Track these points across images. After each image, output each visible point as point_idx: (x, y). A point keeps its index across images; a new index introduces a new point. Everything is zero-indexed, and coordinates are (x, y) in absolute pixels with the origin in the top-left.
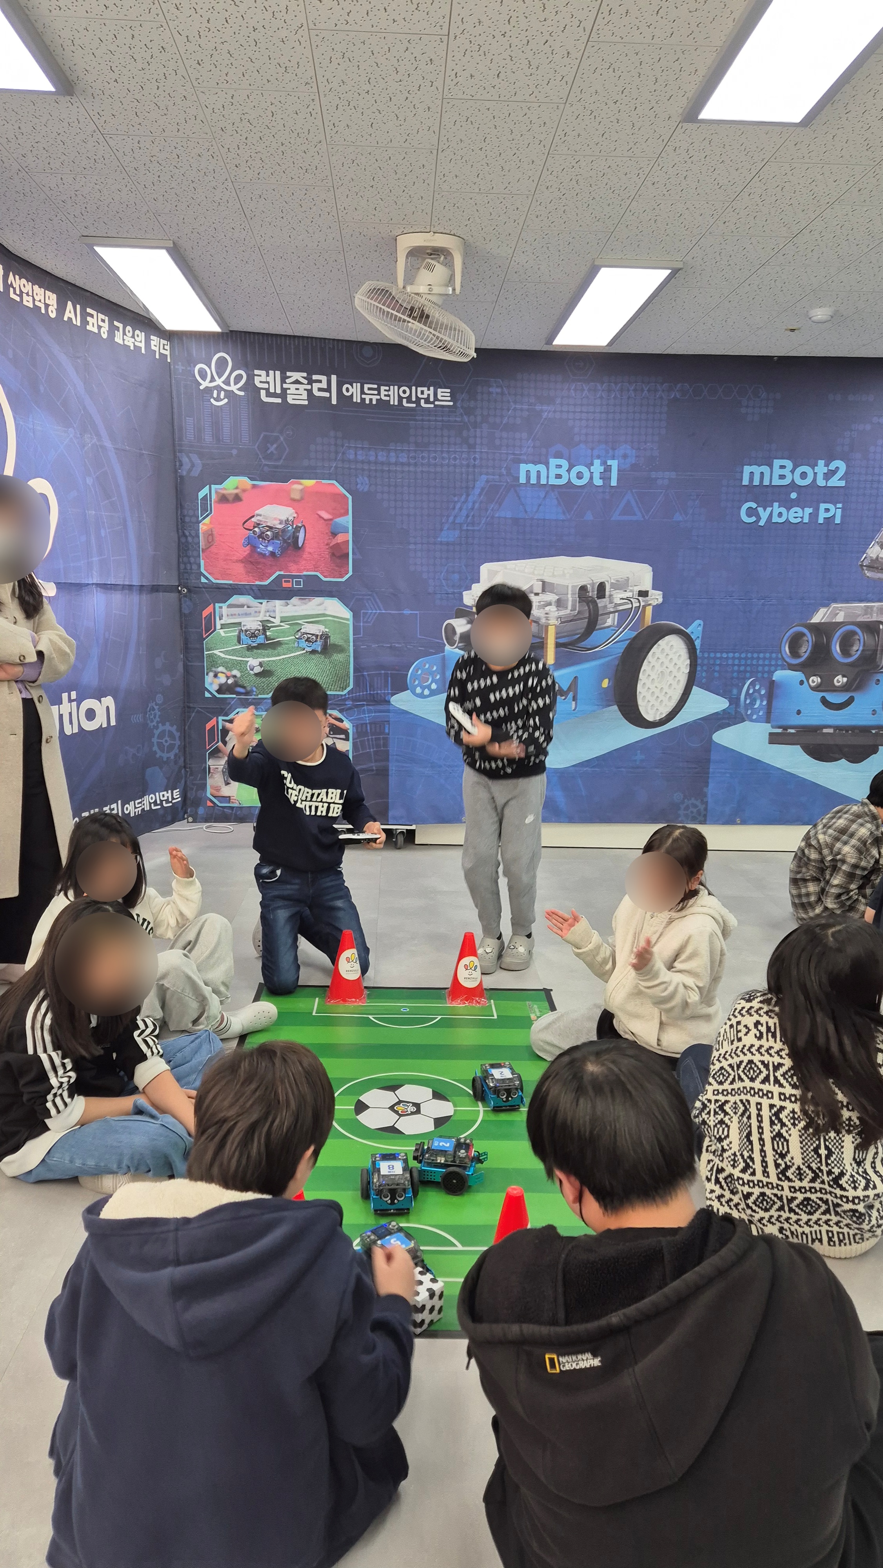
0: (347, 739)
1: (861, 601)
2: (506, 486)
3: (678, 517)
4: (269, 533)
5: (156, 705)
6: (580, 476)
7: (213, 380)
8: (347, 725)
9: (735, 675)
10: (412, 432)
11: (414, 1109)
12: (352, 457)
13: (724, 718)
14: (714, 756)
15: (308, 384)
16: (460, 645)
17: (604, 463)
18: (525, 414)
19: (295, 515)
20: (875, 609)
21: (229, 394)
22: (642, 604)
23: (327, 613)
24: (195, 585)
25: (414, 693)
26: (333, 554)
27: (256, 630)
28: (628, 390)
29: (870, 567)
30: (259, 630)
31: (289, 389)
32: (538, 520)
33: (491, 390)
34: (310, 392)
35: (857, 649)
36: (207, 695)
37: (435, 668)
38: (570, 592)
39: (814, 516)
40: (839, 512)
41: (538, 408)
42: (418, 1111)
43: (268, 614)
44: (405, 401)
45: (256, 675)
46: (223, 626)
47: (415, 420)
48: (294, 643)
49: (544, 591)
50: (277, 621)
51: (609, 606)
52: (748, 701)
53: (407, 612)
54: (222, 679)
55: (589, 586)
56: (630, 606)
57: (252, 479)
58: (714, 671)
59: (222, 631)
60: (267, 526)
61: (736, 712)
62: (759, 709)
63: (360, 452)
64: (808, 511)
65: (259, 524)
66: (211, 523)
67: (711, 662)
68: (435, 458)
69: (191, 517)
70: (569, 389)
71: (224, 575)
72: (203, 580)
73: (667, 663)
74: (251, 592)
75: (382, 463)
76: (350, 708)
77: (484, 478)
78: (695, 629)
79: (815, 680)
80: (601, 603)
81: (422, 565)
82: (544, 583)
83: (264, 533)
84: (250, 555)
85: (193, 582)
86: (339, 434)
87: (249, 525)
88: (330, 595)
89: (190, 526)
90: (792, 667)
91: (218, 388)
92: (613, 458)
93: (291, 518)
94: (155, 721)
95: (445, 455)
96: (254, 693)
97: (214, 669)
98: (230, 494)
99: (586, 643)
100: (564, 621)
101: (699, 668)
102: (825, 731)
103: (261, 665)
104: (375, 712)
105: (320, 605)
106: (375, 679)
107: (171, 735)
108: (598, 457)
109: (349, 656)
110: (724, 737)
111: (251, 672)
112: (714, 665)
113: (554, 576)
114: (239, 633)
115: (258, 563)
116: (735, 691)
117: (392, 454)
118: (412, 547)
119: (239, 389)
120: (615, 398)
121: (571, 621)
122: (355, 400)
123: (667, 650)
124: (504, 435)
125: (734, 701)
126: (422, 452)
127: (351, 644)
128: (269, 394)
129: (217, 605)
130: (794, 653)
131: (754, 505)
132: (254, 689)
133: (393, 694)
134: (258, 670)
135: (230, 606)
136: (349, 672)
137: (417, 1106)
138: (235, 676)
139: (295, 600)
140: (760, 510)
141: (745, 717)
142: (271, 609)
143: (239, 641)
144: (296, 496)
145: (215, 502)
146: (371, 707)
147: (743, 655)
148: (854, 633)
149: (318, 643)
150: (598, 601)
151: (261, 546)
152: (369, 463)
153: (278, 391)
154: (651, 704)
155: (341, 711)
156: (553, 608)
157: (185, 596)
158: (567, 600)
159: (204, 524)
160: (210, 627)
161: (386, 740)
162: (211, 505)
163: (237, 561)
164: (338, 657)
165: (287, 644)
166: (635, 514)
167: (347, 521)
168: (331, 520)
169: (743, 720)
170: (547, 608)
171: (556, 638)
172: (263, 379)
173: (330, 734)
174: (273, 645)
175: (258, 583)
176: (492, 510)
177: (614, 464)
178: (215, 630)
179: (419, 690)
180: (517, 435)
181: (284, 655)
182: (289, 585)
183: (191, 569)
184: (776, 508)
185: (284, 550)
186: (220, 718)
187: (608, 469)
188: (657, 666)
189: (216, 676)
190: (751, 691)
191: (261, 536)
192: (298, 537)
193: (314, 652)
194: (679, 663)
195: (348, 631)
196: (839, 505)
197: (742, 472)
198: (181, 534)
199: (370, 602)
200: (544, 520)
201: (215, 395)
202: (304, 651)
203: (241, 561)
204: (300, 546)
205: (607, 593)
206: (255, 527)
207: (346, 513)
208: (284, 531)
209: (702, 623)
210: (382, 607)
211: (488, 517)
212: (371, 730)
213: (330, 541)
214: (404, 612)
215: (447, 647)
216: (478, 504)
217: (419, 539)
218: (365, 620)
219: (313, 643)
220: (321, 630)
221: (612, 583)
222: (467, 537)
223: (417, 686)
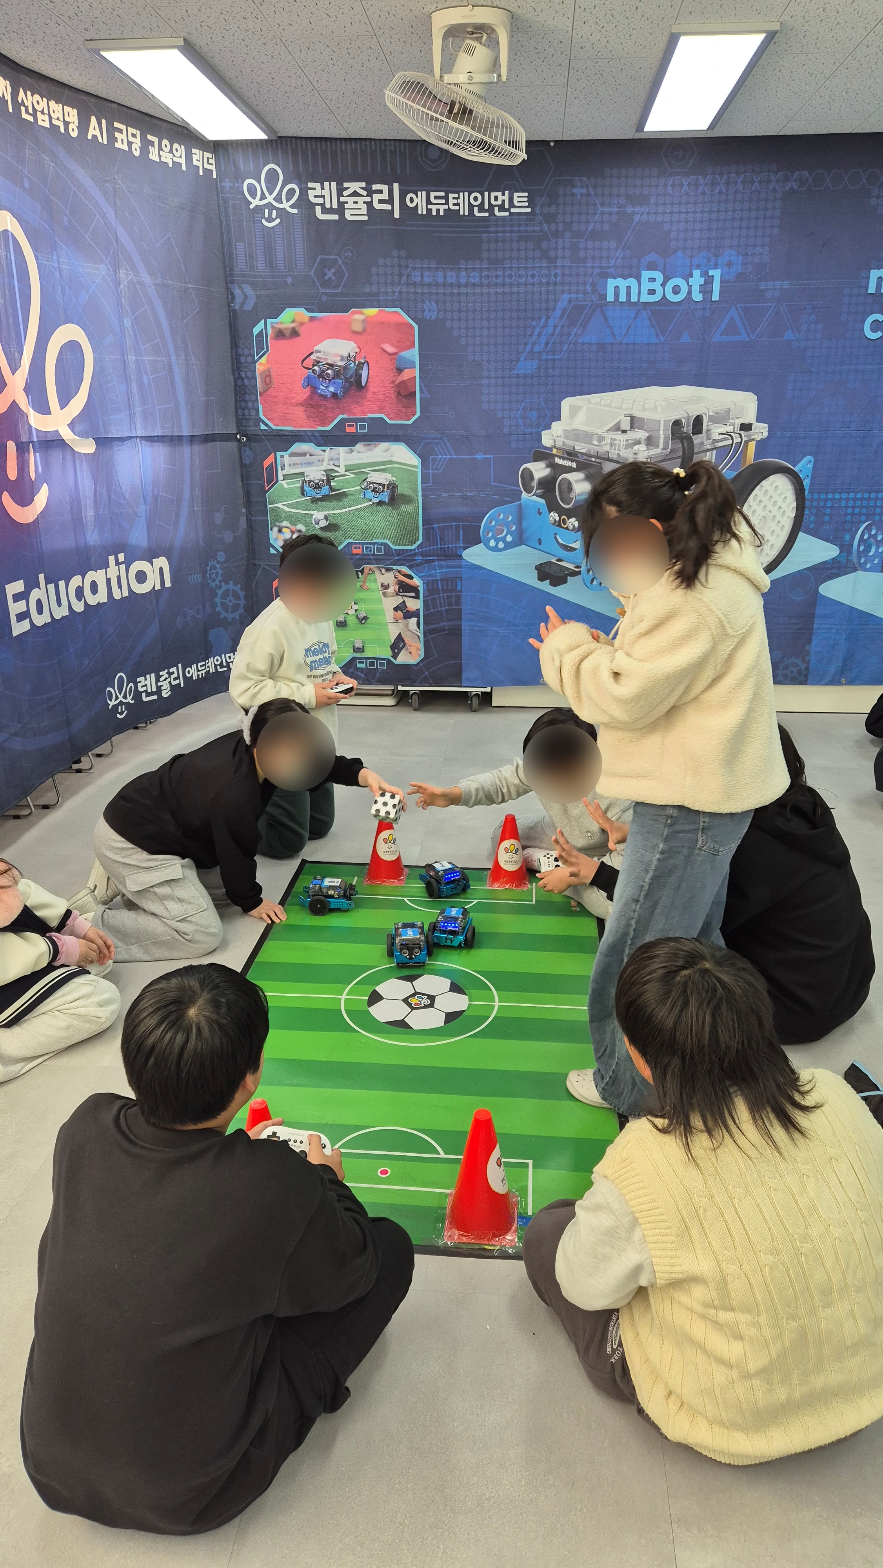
0: (417, 597)
2: (591, 306)
3: (789, 335)
4: (329, 371)
5: (218, 562)
6: (676, 290)
7: (263, 197)
8: (417, 582)
9: (848, 518)
10: (485, 246)
11: (426, 1002)
12: (418, 280)
13: (832, 568)
14: (819, 611)
15: (367, 196)
16: (538, 491)
17: (705, 274)
18: (614, 218)
19: (357, 350)
21: (282, 212)
22: (744, 439)
23: (394, 459)
24: (254, 433)
25: (487, 546)
26: (399, 394)
27: (320, 480)
28: (736, 183)
30: (323, 481)
31: (347, 203)
32: (627, 344)
33: (574, 191)
34: (369, 205)
36: (272, 551)
37: (510, 519)
38: (662, 428)
41: (629, 210)
42: (431, 1005)
43: (331, 463)
44: (476, 209)
46: (285, 477)
47: (489, 232)
48: (360, 494)
49: (632, 427)
50: (341, 470)
51: (706, 442)
52: (862, 548)
53: (480, 456)
54: (287, 534)
55: (683, 420)
56: (730, 442)
57: (308, 310)
58: (825, 514)
59: (284, 483)
60: (327, 364)
61: (848, 560)
62: (874, 557)
63: (426, 273)
65: (318, 362)
66: (268, 362)
67: (822, 504)
68: (510, 276)
69: (246, 356)
70: (665, 186)
71: (285, 420)
72: (263, 427)
73: (770, 506)
74: (313, 439)
75: (452, 285)
76: (419, 564)
77: (566, 297)
78: (804, 467)
80: (697, 439)
81: (496, 402)
82: (632, 418)
83: (324, 371)
84: (311, 397)
85: (252, 430)
86: (403, 253)
87: (308, 363)
88: (396, 439)
89: (246, 367)
91: (269, 206)
92: (716, 267)
93: (352, 354)
94: (218, 580)
95: (522, 272)
97: (278, 524)
98: (287, 329)
101: (806, 512)
103: (326, 518)
104: (446, 568)
105: (386, 450)
106: (446, 531)
107: (236, 595)
108: (698, 267)
109: (418, 507)
110: (832, 589)
112: (825, 507)
113: (644, 409)
114: (303, 484)
115: (319, 406)
116: (847, 537)
117: (463, 274)
118: (485, 381)
119: (291, 207)
120: (720, 193)
122: (420, 212)
123: (771, 492)
124: (590, 244)
125: (846, 548)
126: (496, 269)
127: (420, 494)
128: (325, 211)
129: (279, 454)
131: (880, 318)
133: (465, 549)
134: (323, 523)
135: (291, 455)
136: (418, 524)
137: (432, 998)
138: (300, 531)
139: (359, 446)
141: (857, 566)
142: (335, 457)
143: (303, 493)
144: (358, 327)
145: (271, 338)
146: (442, 563)
147: (859, 496)
149: (385, 493)
150: (694, 437)
151: (321, 387)
152: (437, 285)
153: (335, 206)
155: (410, 567)
156: (642, 447)
157: (245, 445)
158: (659, 438)
159: (261, 364)
160: (272, 479)
161: (458, 597)
162: (267, 341)
163: (297, 405)
164: (406, 508)
165: (353, 495)
166: (739, 334)
167: (413, 354)
168: (396, 354)
169: (855, 570)
170: (636, 448)
172: (318, 192)
173: (399, 591)
174: (339, 497)
175: (320, 428)
176: (575, 335)
177: (716, 274)
178: (277, 481)
179: (492, 543)
180: (605, 244)
181: (350, 506)
182: (353, 430)
183: (250, 415)
185: (346, 391)
187: (709, 280)
188: (759, 510)
189: (280, 531)
190: (866, 537)
191: (322, 375)
192: (360, 376)
193: (381, 503)
194: (784, 507)
195: (416, 480)
197: (868, 278)
198: (237, 376)
199: (439, 446)
200: (634, 344)
201: (266, 215)
202: (371, 503)
203: (302, 404)
204: (363, 385)
205: (705, 428)
206: (314, 365)
207: (413, 345)
208: (345, 368)
209: (812, 460)
210: (452, 452)
211: (570, 344)
212: (442, 587)
213: (395, 378)
214: (477, 456)
215: (524, 495)
216: (559, 328)
217: (493, 373)
218: (434, 467)
219: (380, 493)
220: (386, 479)
221: (710, 416)
222: (546, 368)
223: (490, 540)
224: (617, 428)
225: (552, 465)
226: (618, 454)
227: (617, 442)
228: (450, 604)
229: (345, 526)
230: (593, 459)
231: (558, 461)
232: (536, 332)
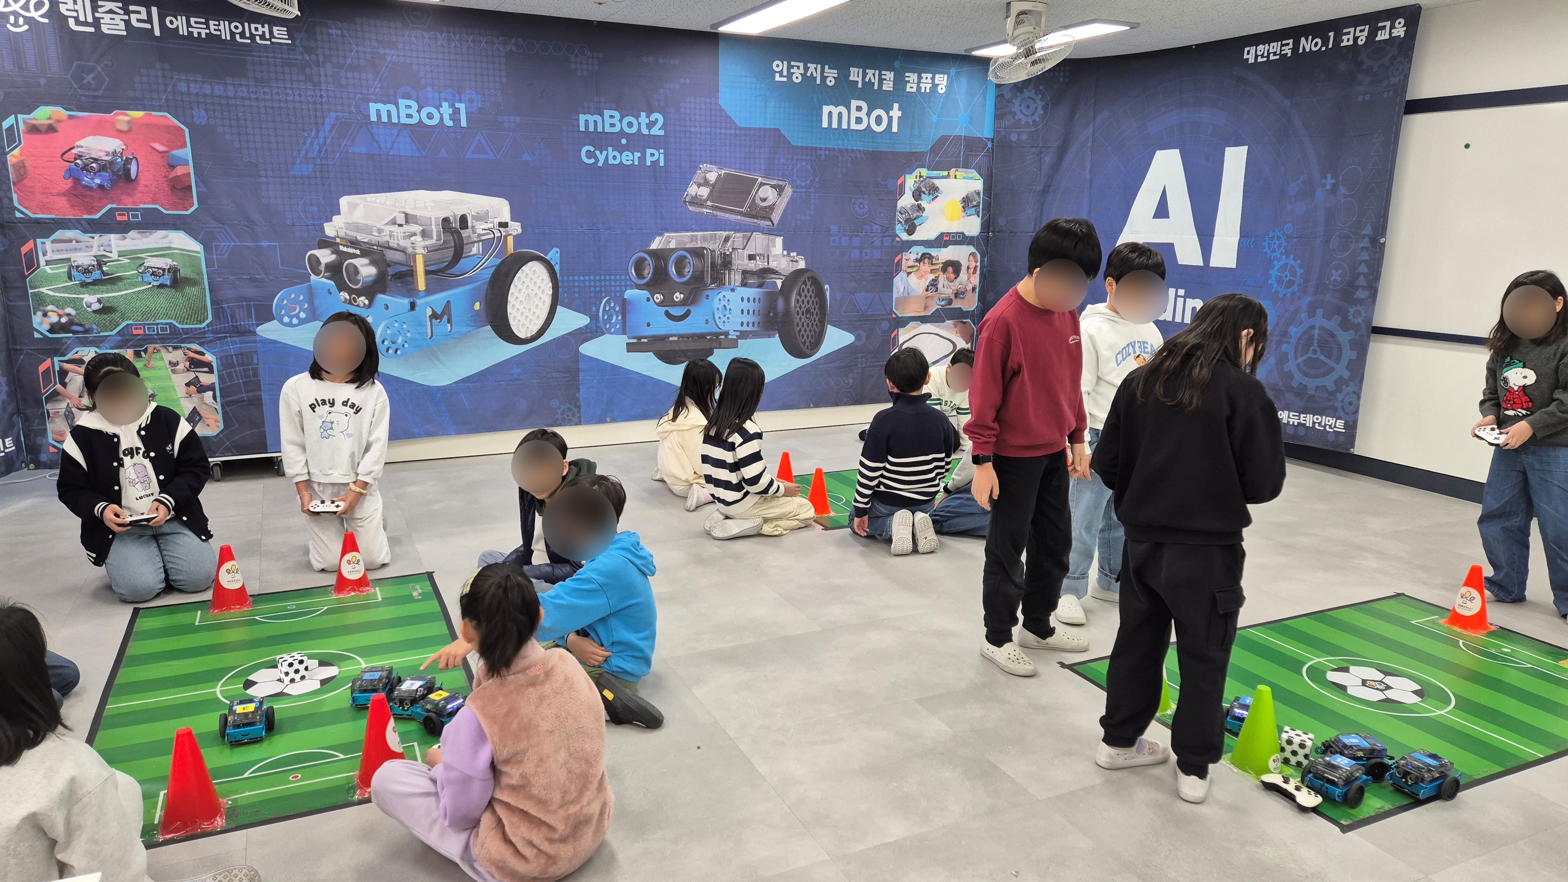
0: (211, 371)
1: (687, 231)
2: (357, 123)
3: (526, 157)
4: (94, 165)
6: (430, 116)
7: (7, 5)
8: (209, 357)
9: (592, 294)
10: (249, 67)
12: (184, 89)
13: (586, 333)
14: (582, 366)
15: (124, 14)
16: (326, 274)
17: (452, 106)
18: (368, 56)
19: (124, 147)
20: (699, 237)
21: (29, 21)
22: (504, 234)
23: (173, 246)
24: (9, 220)
25: (280, 323)
26: (174, 187)
27: (89, 266)
28: (467, 41)
29: (692, 203)
30: (93, 266)
31: (103, 18)
32: (393, 156)
33: (330, 31)
34: (128, 23)
35: (688, 271)
37: (302, 298)
38: (433, 223)
39: (642, 159)
40: (662, 156)
41: (381, 51)
44: (238, 36)
45: (95, 312)
46: (48, 263)
47: (253, 56)
48: (138, 278)
49: (407, 222)
50: (114, 256)
51: (472, 236)
52: (606, 317)
54: (54, 318)
55: (451, 218)
56: (492, 236)
57: (66, 109)
58: (574, 292)
59: (47, 269)
60: (91, 158)
61: (597, 327)
62: (616, 323)
63: (192, 85)
64: (637, 155)
65: (81, 156)
66: (21, 154)
67: (571, 284)
68: (278, 94)
70: (410, 36)
71: (44, 208)
72: (18, 215)
73: (531, 286)
74: (79, 226)
75: (220, 97)
76: (211, 341)
77: (333, 115)
78: (554, 255)
79: (659, 297)
80: (465, 233)
81: (275, 198)
82: (406, 215)
83: (88, 165)
84: (74, 188)
85: (5, 217)
86: (167, 66)
87: (69, 156)
88: (173, 227)
90: (639, 287)
91: (16, 14)
92: (460, 101)
93: (118, 150)
95: (289, 91)
96: (95, 331)
97: (42, 308)
98: (41, 125)
99: (455, 270)
100: (431, 250)
101: (560, 290)
102: (671, 339)
103: (99, 301)
104: (240, 343)
105: (164, 237)
106: (237, 310)
108: (446, 100)
109: (205, 289)
110: (589, 349)
111: (88, 309)
112: (574, 286)
113: (415, 208)
114: (70, 269)
115: (85, 196)
116: (594, 309)
117: (230, 88)
118: (263, 180)
119: (42, 16)
120: (456, 47)
121: (437, 250)
122: (181, 33)
123: (530, 275)
124: (350, 74)
125: (594, 317)
126: (263, 87)
127: (205, 277)
128: (79, 23)
129: (39, 241)
130: (640, 275)
131: (592, 149)
132: (95, 327)
133: (258, 325)
134: (97, 306)
135: (54, 242)
136: (205, 305)
138: (68, 315)
139: (133, 234)
140: (598, 153)
141: (605, 331)
142: (106, 243)
143: (70, 277)
144: (124, 127)
145: (25, 132)
146: (235, 339)
147: (598, 278)
148: (684, 257)
149: (166, 276)
150: (462, 231)
151: (86, 179)
152: (205, 95)
153: (89, 20)
154: (521, 323)
155: (201, 344)
156: (418, 238)
158: (432, 231)
159: (13, 156)
160: (32, 263)
161: (256, 370)
162: (19, 136)
163: (58, 195)
164: (190, 290)
165: (129, 279)
166: (486, 153)
167: (186, 153)
168: (166, 152)
169: (603, 334)
170: (413, 239)
171: (425, 266)
172: (70, 6)
173: (190, 367)
174: (112, 281)
175: (86, 217)
176: (345, 145)
177: (462, 106)
178: (39, 266)
179: (286, 319)
180: (364, 76)
181: (126, 289)
182: (125, 218)
183: (1, 204)
184: (611, 152)
185: (114, 183)
186: (56, 359)
187: (456, 111)
188: (524, 289)
189: (45, 315)
190: (607, 308)
191: (85, 168)
192: (129, 170)
193: (162, 286)
194: (543, 286)
195: (200, 265)
196: (662, 151)
197: (579, 120)
199: (221, 234)
200: (400, 156)
201: (12, 21)
202: (151, 286)
203: (64, 194)
204: (133, 177)
205: (470, 224)
206: (75, 159)
207: (184, 145)
208: (111, 163)
209: (558, 250)
210: (236, 239)
211: (342, 152)
212: (237, 361)
213: (167, 174)
214: (263, 244)
215: (313, 277)
216: (330, 140)
217: (270, 173)
218: (218, 252)
219: (160, 277)
220: (167, 264)
221: (473, 216)
222: (322, 171)
223: (283, 316)
224: (394, 222)
225: (337, 252)
226: (398, 244)
227: (395, 234)
228: (247, 376)
229: (122, 307)
230: (375, 247)
231: (341, 248)
232: (309, 141)
